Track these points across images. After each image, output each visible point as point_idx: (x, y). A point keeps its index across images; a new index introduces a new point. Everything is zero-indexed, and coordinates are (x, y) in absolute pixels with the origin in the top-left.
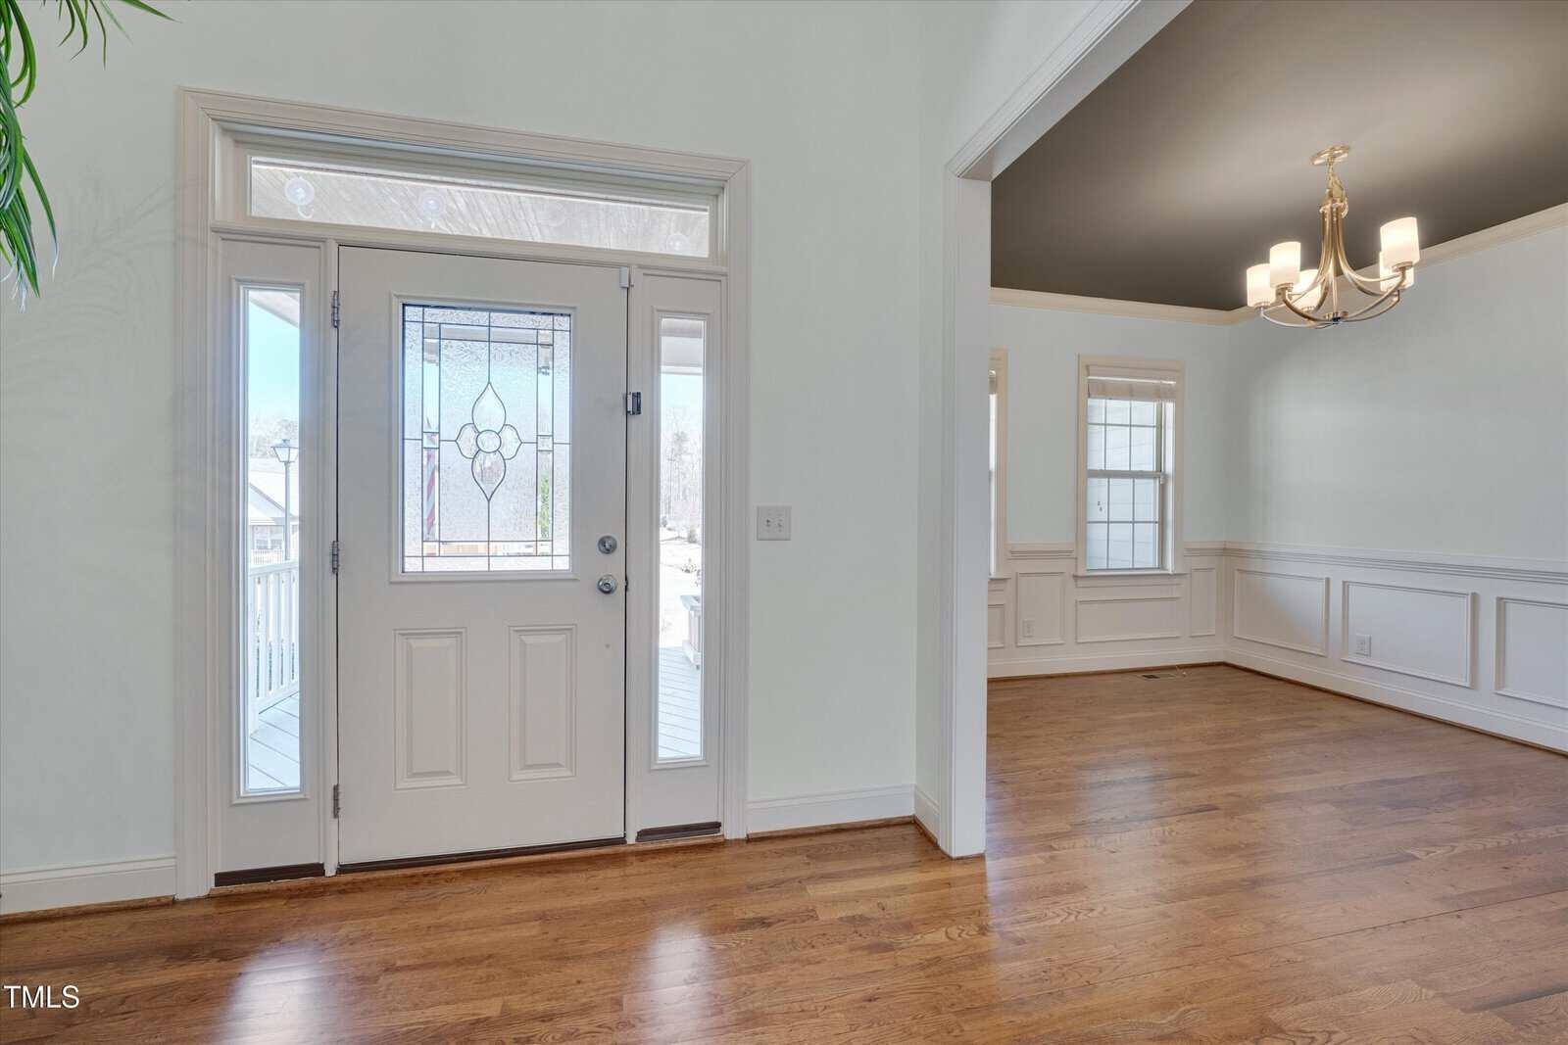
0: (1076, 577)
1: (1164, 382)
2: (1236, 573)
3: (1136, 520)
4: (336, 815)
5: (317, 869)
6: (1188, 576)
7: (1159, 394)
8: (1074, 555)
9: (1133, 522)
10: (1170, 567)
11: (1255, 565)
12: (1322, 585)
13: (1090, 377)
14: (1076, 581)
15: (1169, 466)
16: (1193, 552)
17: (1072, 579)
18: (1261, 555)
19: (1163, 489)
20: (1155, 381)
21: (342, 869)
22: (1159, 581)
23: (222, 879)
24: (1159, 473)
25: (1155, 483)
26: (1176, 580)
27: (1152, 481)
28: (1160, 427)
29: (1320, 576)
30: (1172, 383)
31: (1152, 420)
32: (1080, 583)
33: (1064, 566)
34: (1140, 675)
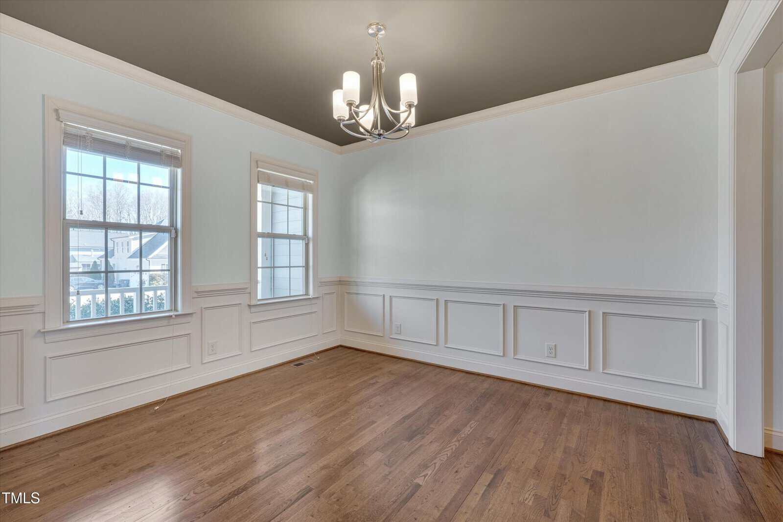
0: (250, 306)
1: (308, 181)
2: (345, 294)
3: (291, 265)
6: (321, 298)
7: (303, 188)
8: (248, 291)
9: (290, 267)
10: (311, 293)
11: (353, 289)
12: (381, 299)
13: (259, 169)
14: (250, 308)
15: (310, 233)
16: (323, 284)
17: (247, 308)
18: (356, 284)
19: (307, 245)
20: (303, 180)
22: (304, 303)
24: (304, 237)
25: (303, 242)
26: (314, 302)
27: (301, 241)
28: (305, 209)
29: (381, 294)
30: (311, 182)
31: (300, 203)
32: (253, 310)
33: (243, 299)
34: (292, 365)
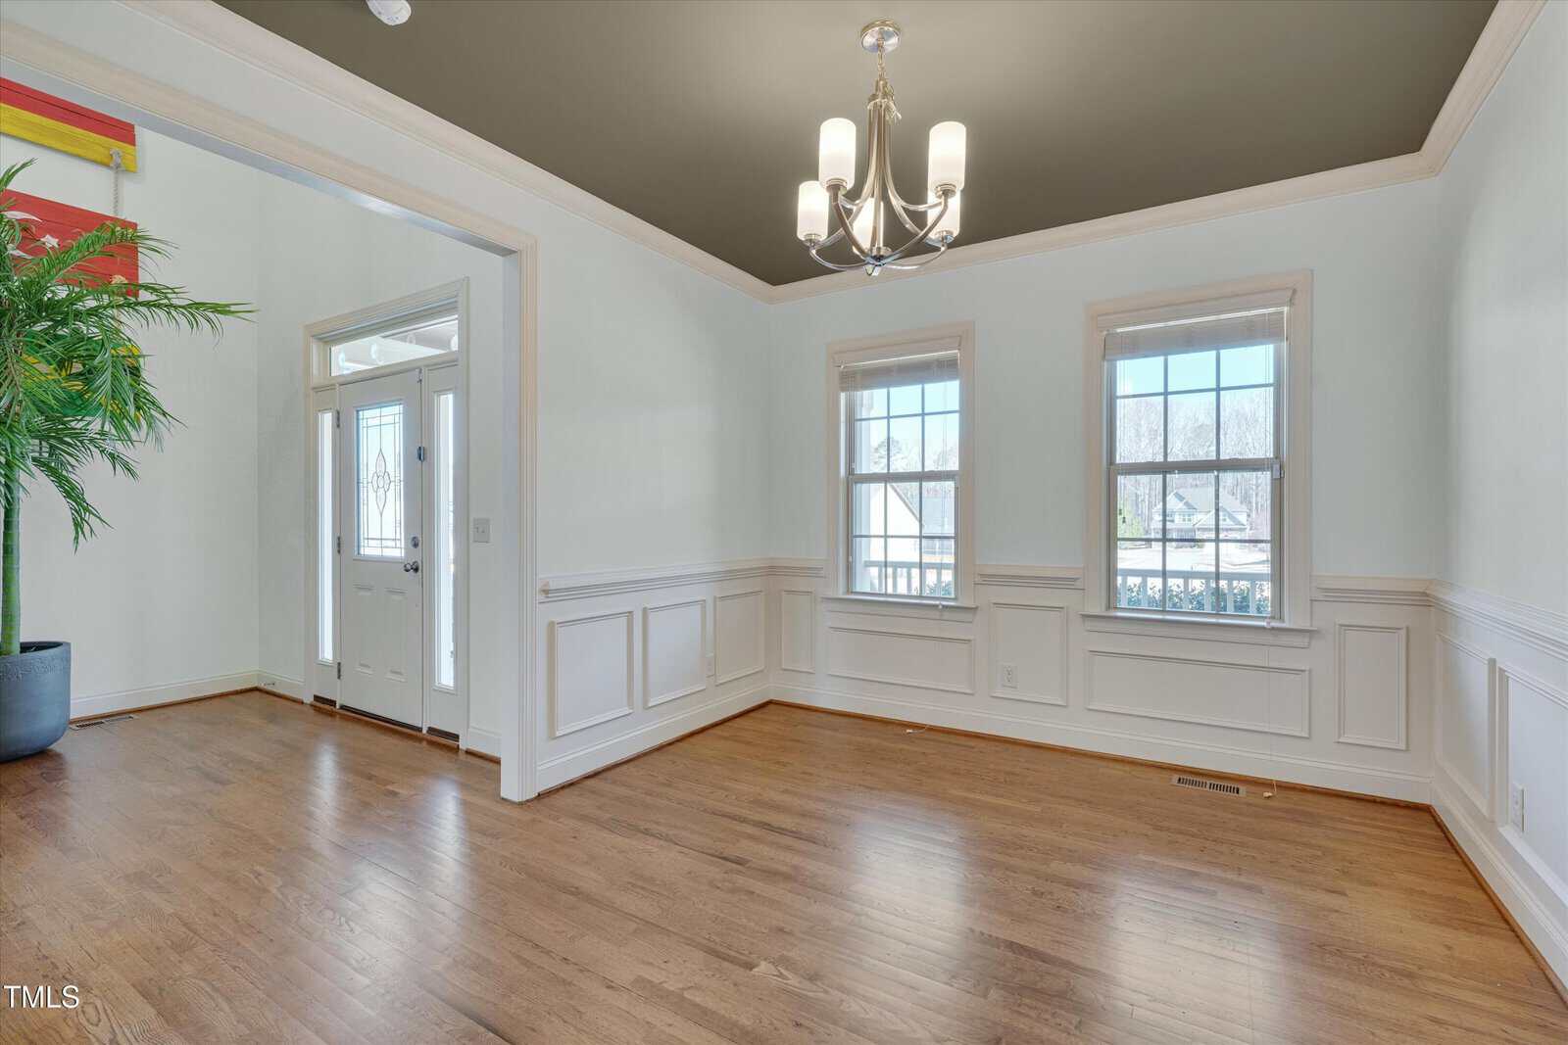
4: (339, 677)
5: (332, 703)
21: (343, 707)
23: (317, 698)
